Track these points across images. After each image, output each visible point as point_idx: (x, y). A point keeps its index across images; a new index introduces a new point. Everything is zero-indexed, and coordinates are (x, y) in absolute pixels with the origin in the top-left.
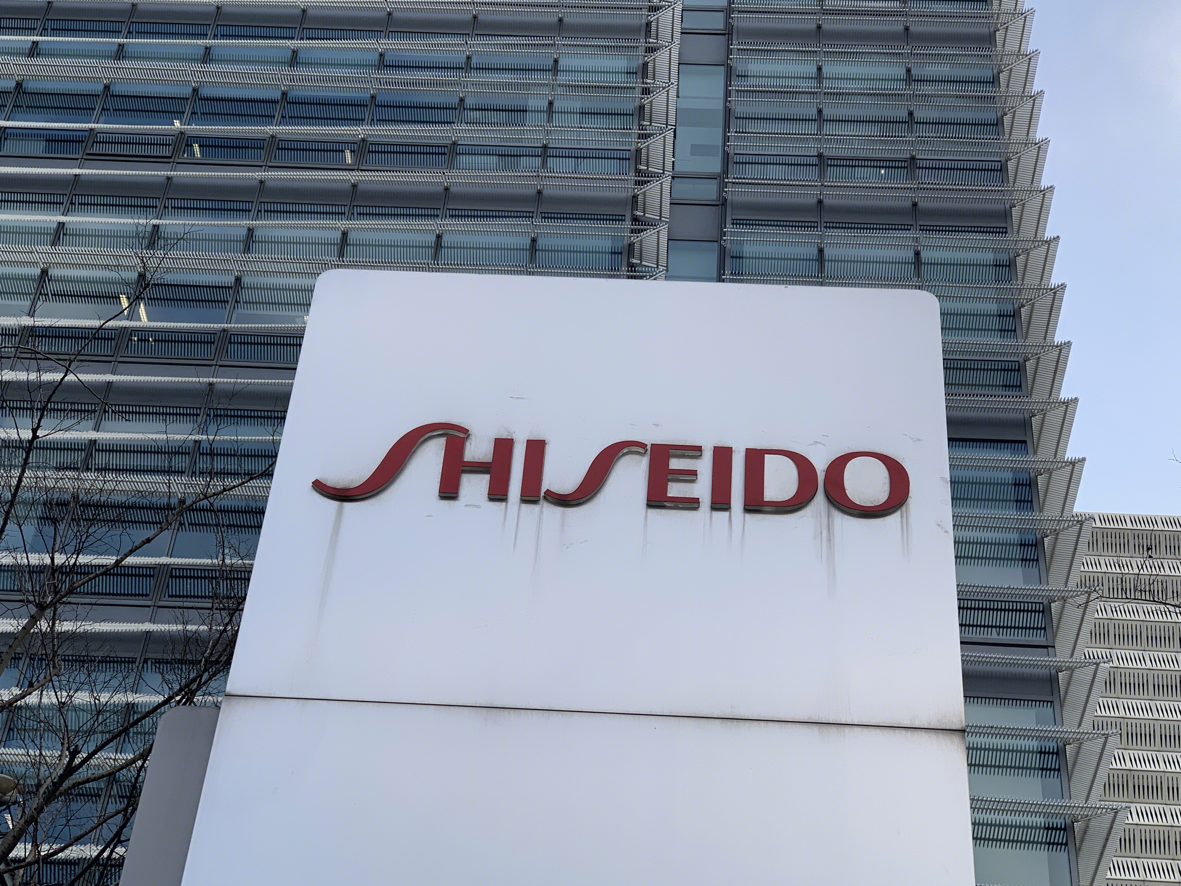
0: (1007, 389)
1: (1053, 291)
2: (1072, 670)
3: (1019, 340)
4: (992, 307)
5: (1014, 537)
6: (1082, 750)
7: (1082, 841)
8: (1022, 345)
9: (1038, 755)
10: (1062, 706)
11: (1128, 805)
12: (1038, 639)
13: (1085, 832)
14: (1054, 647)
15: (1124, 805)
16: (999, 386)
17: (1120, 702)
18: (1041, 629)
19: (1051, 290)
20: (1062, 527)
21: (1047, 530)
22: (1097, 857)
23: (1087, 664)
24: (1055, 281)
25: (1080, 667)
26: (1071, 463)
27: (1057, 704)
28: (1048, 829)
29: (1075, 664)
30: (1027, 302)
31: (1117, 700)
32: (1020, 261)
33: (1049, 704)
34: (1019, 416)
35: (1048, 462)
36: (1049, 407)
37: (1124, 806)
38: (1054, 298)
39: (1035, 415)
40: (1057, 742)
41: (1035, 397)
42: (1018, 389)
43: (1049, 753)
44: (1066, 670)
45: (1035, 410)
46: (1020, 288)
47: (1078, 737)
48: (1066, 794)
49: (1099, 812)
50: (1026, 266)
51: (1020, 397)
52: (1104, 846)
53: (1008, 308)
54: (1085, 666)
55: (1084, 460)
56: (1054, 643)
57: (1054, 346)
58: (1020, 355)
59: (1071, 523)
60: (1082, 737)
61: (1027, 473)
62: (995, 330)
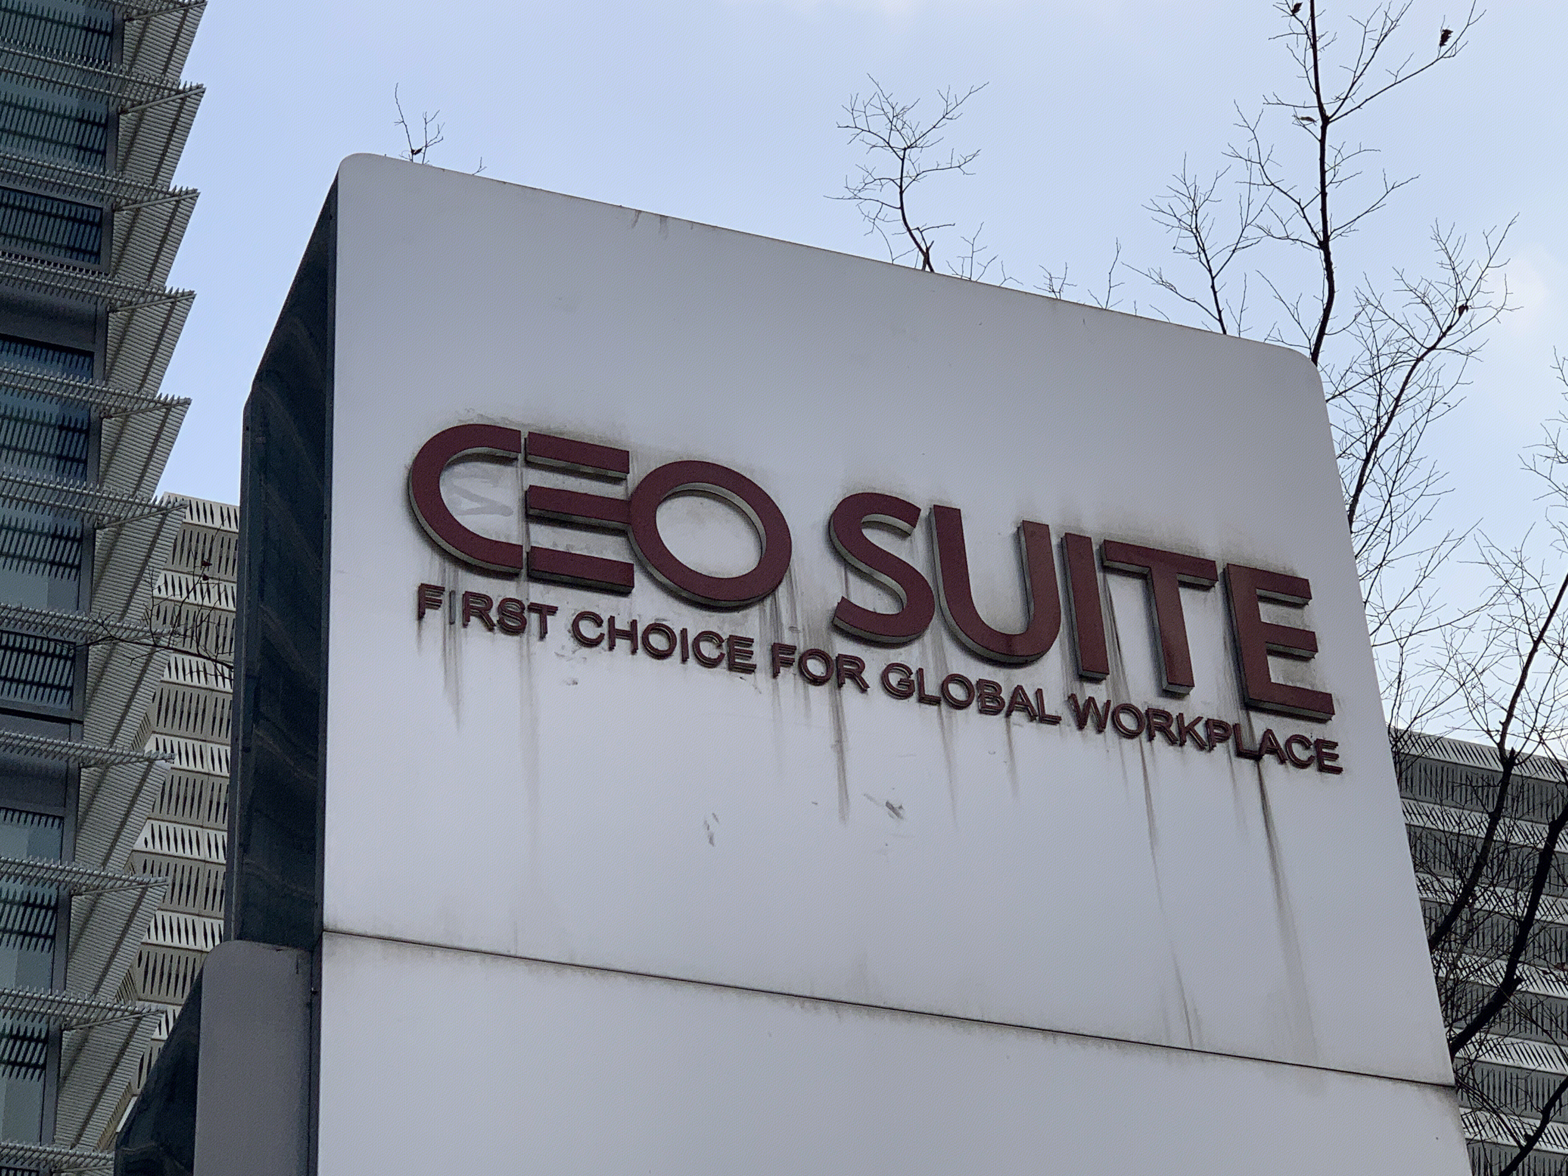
0: (75, 254)
1: (182, 95)
2: (105, 765)
3: (108, 172)
4: (70, 103)
5: (45, 520)
6: (99, 908)
7: (73, 1062)
8: (111, 181)
9: (22, 909)
10: (78, 828)
11: (161, 1007)
12: (58, 705)
13: (79, 1050)
14: (81, 723)
15: (154, 1007)
16: (60, 247)
17: (203, 835)
18: (65, 688)
19: (178, 92)
20: (130, 515)
21: (104, 515)
22: (95, 1091)
23: (134, 759)
24: (188, 77)
25: (120, 762)
26: (164, 404)
27: (69, 822)
28: (16, 1038)
29: (113, 757)
30: (133, 106)
31: (199, 829)
32: (132, 29)
33: (57, 821)
34: (87, 307)
35: (125, 396)
36: (142, 300)
37: (153, 1009)
38: (181, 108)
39: (115, 311)
40: (58, 888)
41: (123, 279)
42: (93, 258)
43: (41, 906)
44: (95, 764)
45: (116, 300)
46: (124, 79)
47: (96, 883)
48: (58, 981)
49: (110, 1015)
50: (140, 42)
51: (93, 273)
52: (111, 1074)
53: (98, 110)
54: (129, 762)
55: (187, 402)
56: (83, 717)
57: (167, 193)
58: (106, 197)
59: (146, 511)
60: (103, 884)
61: (85, 412)
62: (68, 145)
